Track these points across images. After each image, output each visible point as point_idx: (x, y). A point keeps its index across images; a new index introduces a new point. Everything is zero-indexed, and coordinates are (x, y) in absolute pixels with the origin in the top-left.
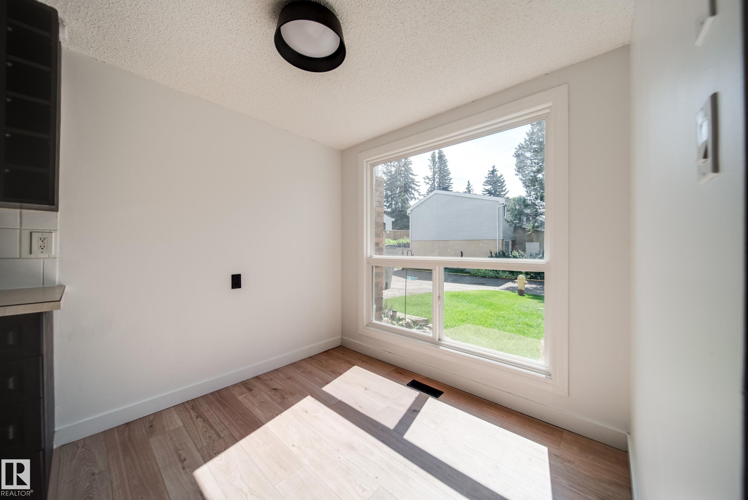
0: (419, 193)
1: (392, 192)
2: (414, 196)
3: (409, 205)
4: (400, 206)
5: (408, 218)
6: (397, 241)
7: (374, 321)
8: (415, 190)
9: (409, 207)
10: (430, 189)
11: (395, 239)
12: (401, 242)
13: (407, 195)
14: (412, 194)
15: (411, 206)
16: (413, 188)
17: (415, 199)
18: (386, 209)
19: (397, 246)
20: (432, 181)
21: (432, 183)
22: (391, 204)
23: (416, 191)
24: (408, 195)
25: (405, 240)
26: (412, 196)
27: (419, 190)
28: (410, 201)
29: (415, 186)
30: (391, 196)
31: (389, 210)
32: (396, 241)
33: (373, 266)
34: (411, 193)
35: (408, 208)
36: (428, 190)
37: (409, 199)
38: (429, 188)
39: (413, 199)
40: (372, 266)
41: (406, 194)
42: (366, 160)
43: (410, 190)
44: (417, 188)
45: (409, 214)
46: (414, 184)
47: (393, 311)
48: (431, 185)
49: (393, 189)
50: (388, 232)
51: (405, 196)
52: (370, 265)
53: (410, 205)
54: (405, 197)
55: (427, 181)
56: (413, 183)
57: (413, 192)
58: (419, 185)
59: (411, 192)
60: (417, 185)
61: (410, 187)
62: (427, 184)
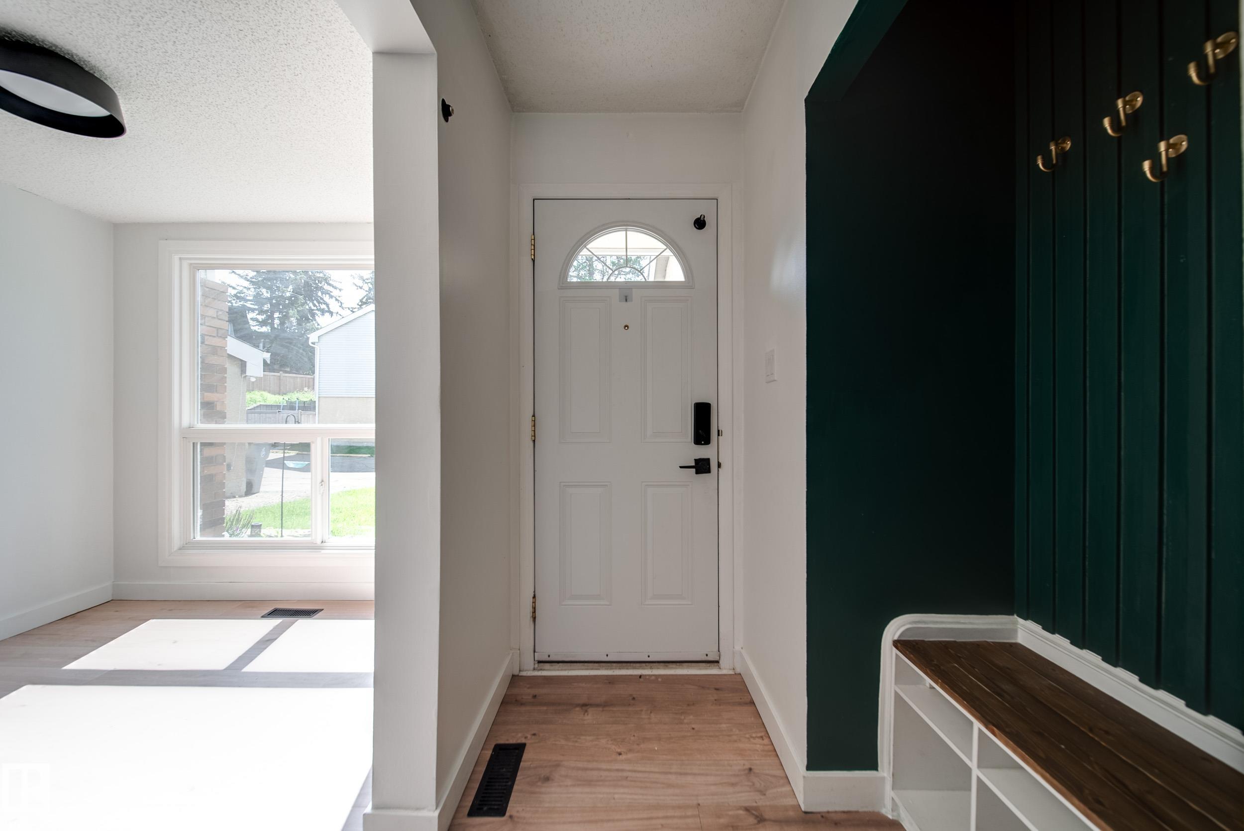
0: (341, 304)
1: (272, 292)
2: (329, 309)
3: (316, 325)
4: (295, 324)
5: (312, 351)
6: (286, 397)
7: (199, 538)
8: (331, 297)
9: (318, 329)
10: (365, 299)
11: (280, 393)
12: (296, 400)
13: (311, 305)
14: (324, 304)
15: (321, 328)
16: (327, 293)
17: (331, 313)
18: (257, 327)
19: (284, 408)
20: (369, 284)
21: (370, 288)
22: (271, 317)
23: (334, 299)
24: (315, 305)
25: (306, 395)
26: (323, 306)
27: (339, 297)
28: (320, 316)
29: (330, 289)
30: (270, 300)
31: (265, 329)
32: (282, 397)
33: (197, 443)
34: (321, 301)
35: (314, 330)
36: (361, 301)
37: (317, 312)
38: (364, 297)
39: (327, 314)
40: (194, 443)
41: (309, 300)
42: (179, 256)
43: (320, 294)
44: (335, 293)
45: (312, 343)
46: (329, 284)
47: (253, 526)
48: (366, 291)
49: (277, 287)
50: (253, 380)
51: (308, 305)
52: (189, 442)
53: (318, 325)
54: (307, 307)
55: (360, 283)
56: (327, 283)
57: (326, 298)
58: (340, 288)
59: (322, 299)
60: (336, 288)
61: (318, 288)
62: (359, 289)
